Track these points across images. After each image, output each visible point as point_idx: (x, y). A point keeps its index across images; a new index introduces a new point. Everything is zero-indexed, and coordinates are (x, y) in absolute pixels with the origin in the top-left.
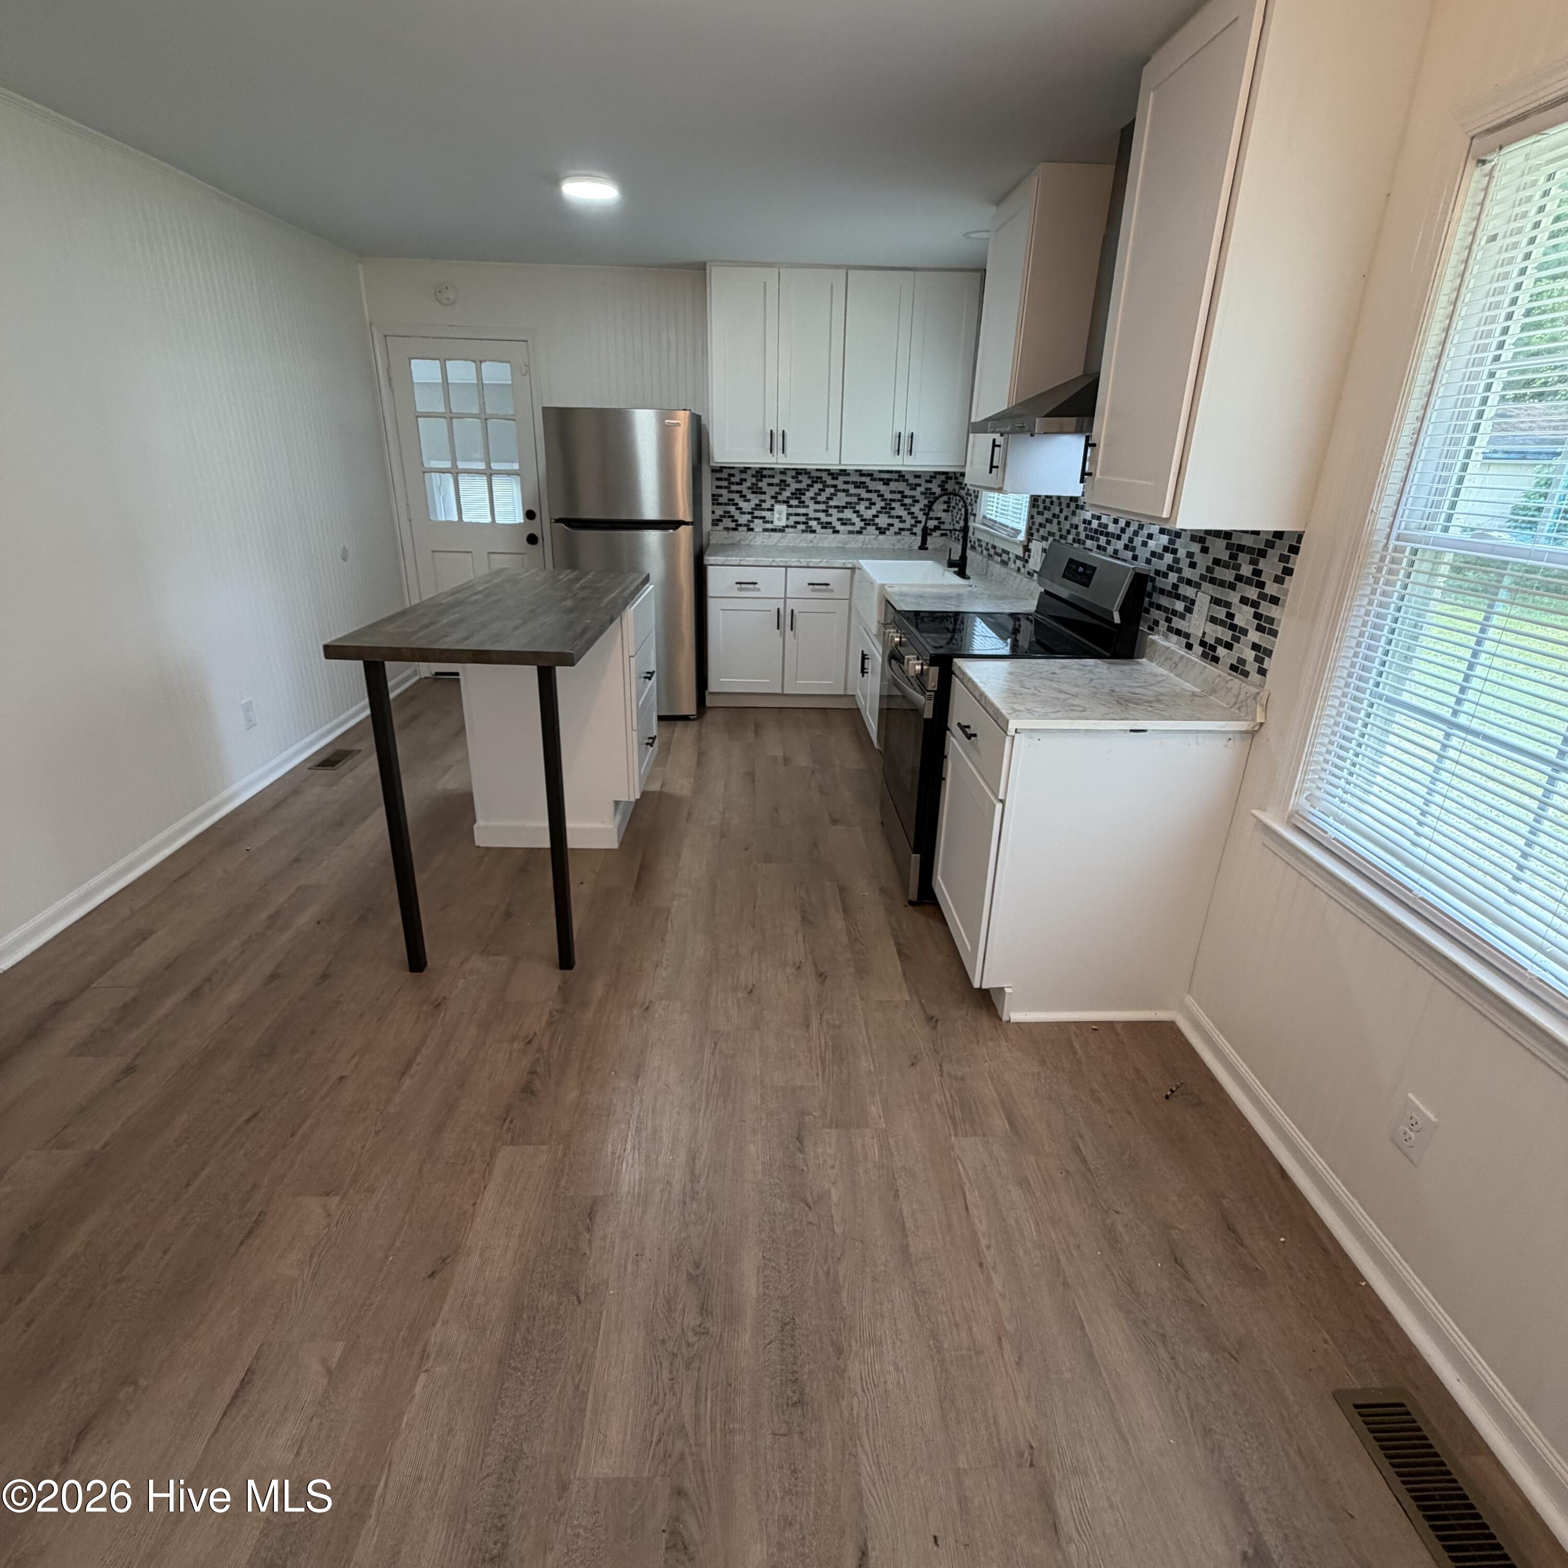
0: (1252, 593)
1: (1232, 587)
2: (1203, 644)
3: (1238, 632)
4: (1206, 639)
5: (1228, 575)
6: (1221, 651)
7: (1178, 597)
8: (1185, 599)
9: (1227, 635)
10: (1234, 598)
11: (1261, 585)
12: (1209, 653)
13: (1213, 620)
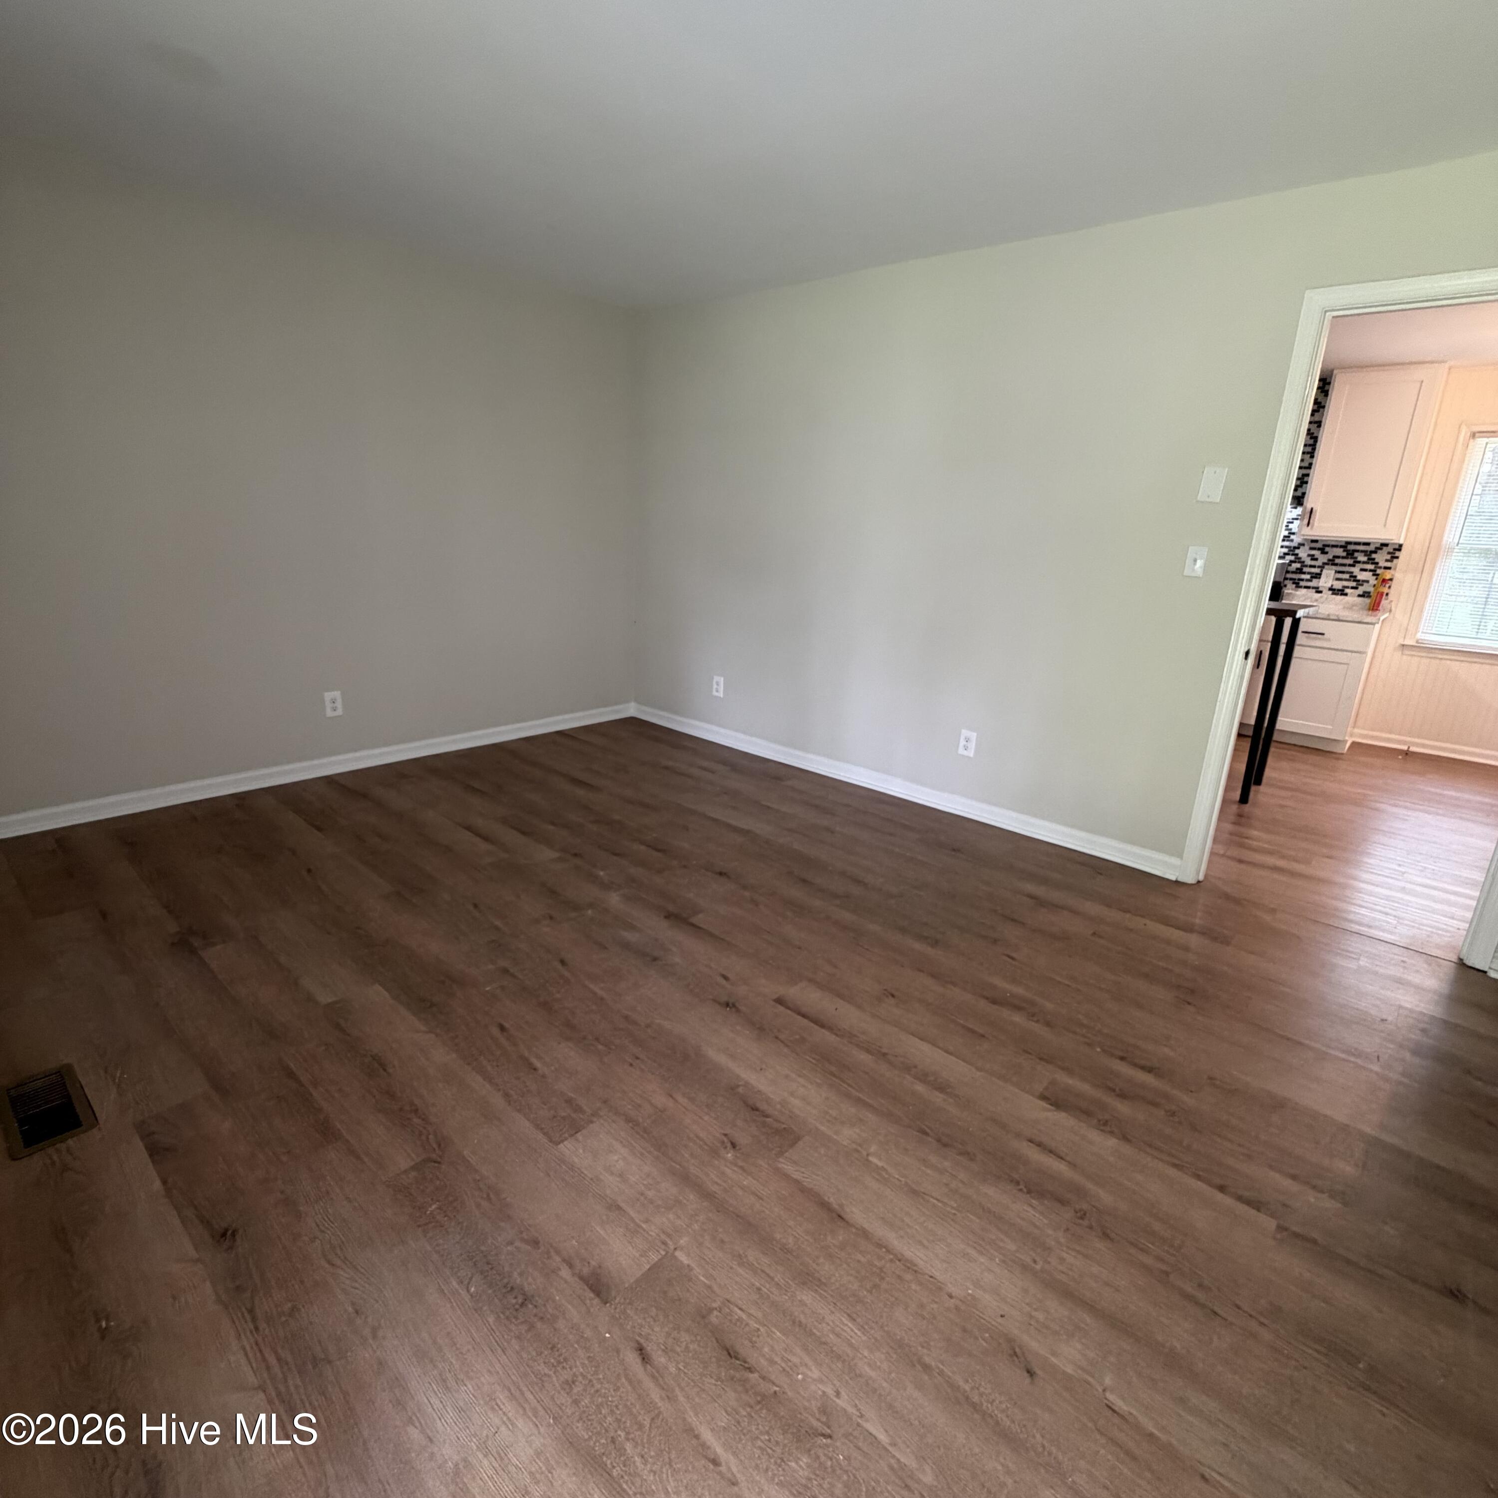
0: (1372, 567)
1: (1353, 566)
2: (1331, 589)
3: (1360, 583)
4: (1334, 587)
5: (1350, 561)
6: (1347, 591)
7: (1304, 573)
8: (1309, 573)
9: (1354, 584)
10: (1356, 570)
11: (1377, 563)
12: (1341, 592)
13: (1338, 579)
